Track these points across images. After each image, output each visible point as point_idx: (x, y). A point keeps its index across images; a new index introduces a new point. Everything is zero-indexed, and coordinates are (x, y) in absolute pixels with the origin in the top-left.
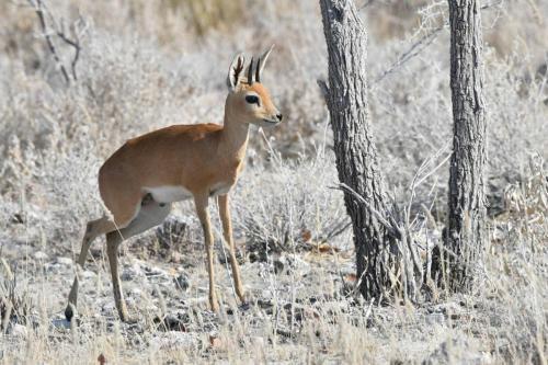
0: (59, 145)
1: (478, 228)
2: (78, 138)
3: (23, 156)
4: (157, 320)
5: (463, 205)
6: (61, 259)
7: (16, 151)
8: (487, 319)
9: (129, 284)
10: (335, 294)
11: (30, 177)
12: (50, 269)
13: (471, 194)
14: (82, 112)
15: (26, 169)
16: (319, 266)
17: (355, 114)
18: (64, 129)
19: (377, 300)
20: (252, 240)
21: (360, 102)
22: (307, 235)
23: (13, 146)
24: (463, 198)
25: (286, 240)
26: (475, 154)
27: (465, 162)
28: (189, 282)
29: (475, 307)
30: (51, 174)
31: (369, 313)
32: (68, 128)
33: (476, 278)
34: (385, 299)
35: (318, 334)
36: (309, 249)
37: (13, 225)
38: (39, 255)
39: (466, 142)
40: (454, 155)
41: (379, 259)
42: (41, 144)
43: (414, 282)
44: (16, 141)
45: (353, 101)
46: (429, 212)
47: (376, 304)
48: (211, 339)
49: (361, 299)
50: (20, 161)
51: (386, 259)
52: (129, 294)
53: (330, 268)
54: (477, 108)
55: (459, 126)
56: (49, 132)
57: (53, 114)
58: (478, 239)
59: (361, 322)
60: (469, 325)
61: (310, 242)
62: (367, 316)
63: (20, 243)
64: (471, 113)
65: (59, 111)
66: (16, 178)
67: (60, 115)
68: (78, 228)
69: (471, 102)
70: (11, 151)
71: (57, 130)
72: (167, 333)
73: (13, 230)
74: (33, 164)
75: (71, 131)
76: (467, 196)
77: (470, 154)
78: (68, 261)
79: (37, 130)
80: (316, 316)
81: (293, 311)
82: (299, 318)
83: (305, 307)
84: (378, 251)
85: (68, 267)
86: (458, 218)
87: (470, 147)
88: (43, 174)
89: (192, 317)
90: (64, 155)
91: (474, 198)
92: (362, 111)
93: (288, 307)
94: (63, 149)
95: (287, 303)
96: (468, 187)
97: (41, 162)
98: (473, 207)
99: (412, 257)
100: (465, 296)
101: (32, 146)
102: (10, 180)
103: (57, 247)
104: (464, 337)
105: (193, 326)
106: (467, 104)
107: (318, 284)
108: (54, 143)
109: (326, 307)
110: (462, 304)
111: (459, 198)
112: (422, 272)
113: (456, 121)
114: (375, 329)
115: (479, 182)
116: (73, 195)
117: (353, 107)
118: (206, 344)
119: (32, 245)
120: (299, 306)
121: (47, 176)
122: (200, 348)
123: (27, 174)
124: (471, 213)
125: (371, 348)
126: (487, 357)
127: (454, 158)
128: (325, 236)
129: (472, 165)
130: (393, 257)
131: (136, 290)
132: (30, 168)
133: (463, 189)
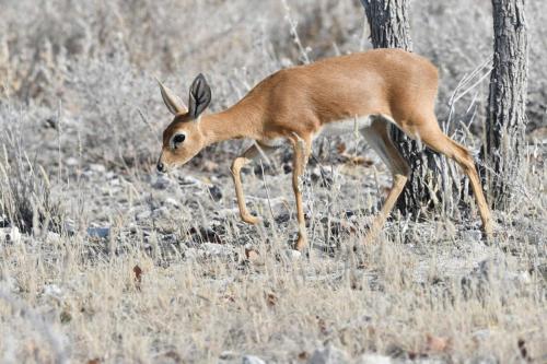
0: (92, 50)
1: (517, 145)
2: (110, 43)
3: (55, 61)
4: (193, 231)
5: (502, 122)
6: (93, 167)
7: (48, 55)
8: (526, 238)
9: (161, 193)
10: (373, 208)
11: (61, 82)
12: (83, 176)
13: (511, 111)
14: (115, 18)
15: (58, 74)
16: (354, 178)
17: (396, 28)
18: (96, 33)
19: (414, 215)
20: (286, 151)
21: (401, 16)
22: (341, 148)
23: (45, 50)
24: (502, 115)
25: (321, 151)
26: (515, 71)
27: (505, 78)
28: (223, 192)
29: (514, 224)
30: (84, 80)
31: (406, 228)
32: (101, 32)
33: (513, 195)
34: (422, 215)
35: (355, 249)
36: (345, 161)
37: (44, 130)
38: (71, 161)
39: (506, 58)
40: (494, 71)
41: (416, 174)
42: (73, 49)
43: (451, 198)
44: (48, 45)
45: (393, 15)
46: (467, 129)
47: (413, 219)
48: (247, 252)
49: (399, 214)
50: (53, 65)
51: (424, 175)
52: (162, 204)
53: (364, 182)
54: (518, 25)
55: (500, 42)
56: (81, 36)
57: (85, 18)
58: (517, 156)
59: (398, 238)
60: (507, 242)
61: (345, 154)
62: (404, 231)
63: (51, 149)
64: (512, 29)
65: (92, 15)
66: (47, 83)
67: (92, 20)
68: (111, 135)
69: (512, 18)
70: (42, 55)
71: (89, 34)
72: (202, 245)
73: (44, 135)
74: (65, 69)
75: (103, 36)
76: (506, 112)
77: (510, 71)
78: (101, 168)
79: (69, 34)
80: (353, 230)
81: (329, 224)
82: (334, 232)
83: (342, 221)
84: (415, 166)
85: (101, 174)
86: (497, 135)
87: (510, 64)
88: (76, 80)
89: (228, 228)
90: (96, 61)
91: (514, 115)
92: (403, 26)
93: (325, 220)
94: (95, 54)
95: (324, 216)
96: (507, 103)
97: (74, 67)
98: (512, 124)
99: (450, 173)
100: (502, 213)
101: (63, 50)
102: (42, 85)
103: (90, 154)
104: (502, 255)
105: (228, 237)
106: (508, 20)
107: (353, 197)
108: (86, 48)
109: (363, 221)
110: (499, 221)
111: (498, 115)
112: (460, 188)
113: (497, 37)
114: (411, 245)
115: (519, 99)
116: (105, 101)
117: (394, 21)
118: (242, 256)
119: (64, 151)
120: (335, 220)
121: (80, 82)
122: (236, 260)
123: (58, 78)
124: (510, 129)
125: (408, 264)
126: (525, 275)
127: (494, 75)
128: (360, 149)
129: (512, 82)
130: (431, 172)
131: (170, 200)
132: (62, 72)
133: (502, 105)
